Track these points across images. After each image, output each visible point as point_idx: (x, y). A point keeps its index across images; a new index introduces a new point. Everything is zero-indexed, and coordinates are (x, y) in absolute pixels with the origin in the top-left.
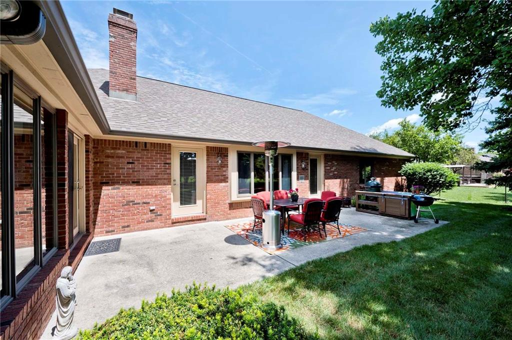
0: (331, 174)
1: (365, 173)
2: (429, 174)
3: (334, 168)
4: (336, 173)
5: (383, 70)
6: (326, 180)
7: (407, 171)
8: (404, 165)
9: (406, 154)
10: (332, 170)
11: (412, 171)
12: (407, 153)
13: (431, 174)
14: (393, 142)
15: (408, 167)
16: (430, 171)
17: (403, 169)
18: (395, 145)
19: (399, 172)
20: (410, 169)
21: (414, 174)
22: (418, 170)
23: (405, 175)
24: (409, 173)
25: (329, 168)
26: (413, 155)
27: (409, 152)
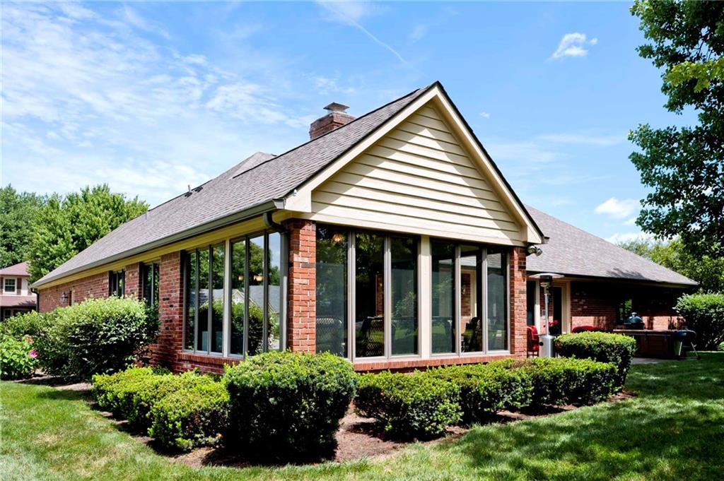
0: (580, 309)
1: (624, 310)
2: (712, 311)
3: (583, 301)
4: (585, 307)
5: (644, 183)
6: (573, 317)
7: (684, 306)
8: (680, 299)
9: (685, 280)
10: (581, 303)
11: (691, 307)
12: (687, 278)
13: (716, 312)
14: (667, 260)
15: (686, 300)
16: (714, 306)
17: (679, 303)
18: (669, 265)
19: (674, 308)
20: (688, 304)
21: (693, 310)
22: (698, 305)
23: (681, 312)
24: (687, 310)
25: (576, 300)
26: (696, 283)
27: (690, 277)
